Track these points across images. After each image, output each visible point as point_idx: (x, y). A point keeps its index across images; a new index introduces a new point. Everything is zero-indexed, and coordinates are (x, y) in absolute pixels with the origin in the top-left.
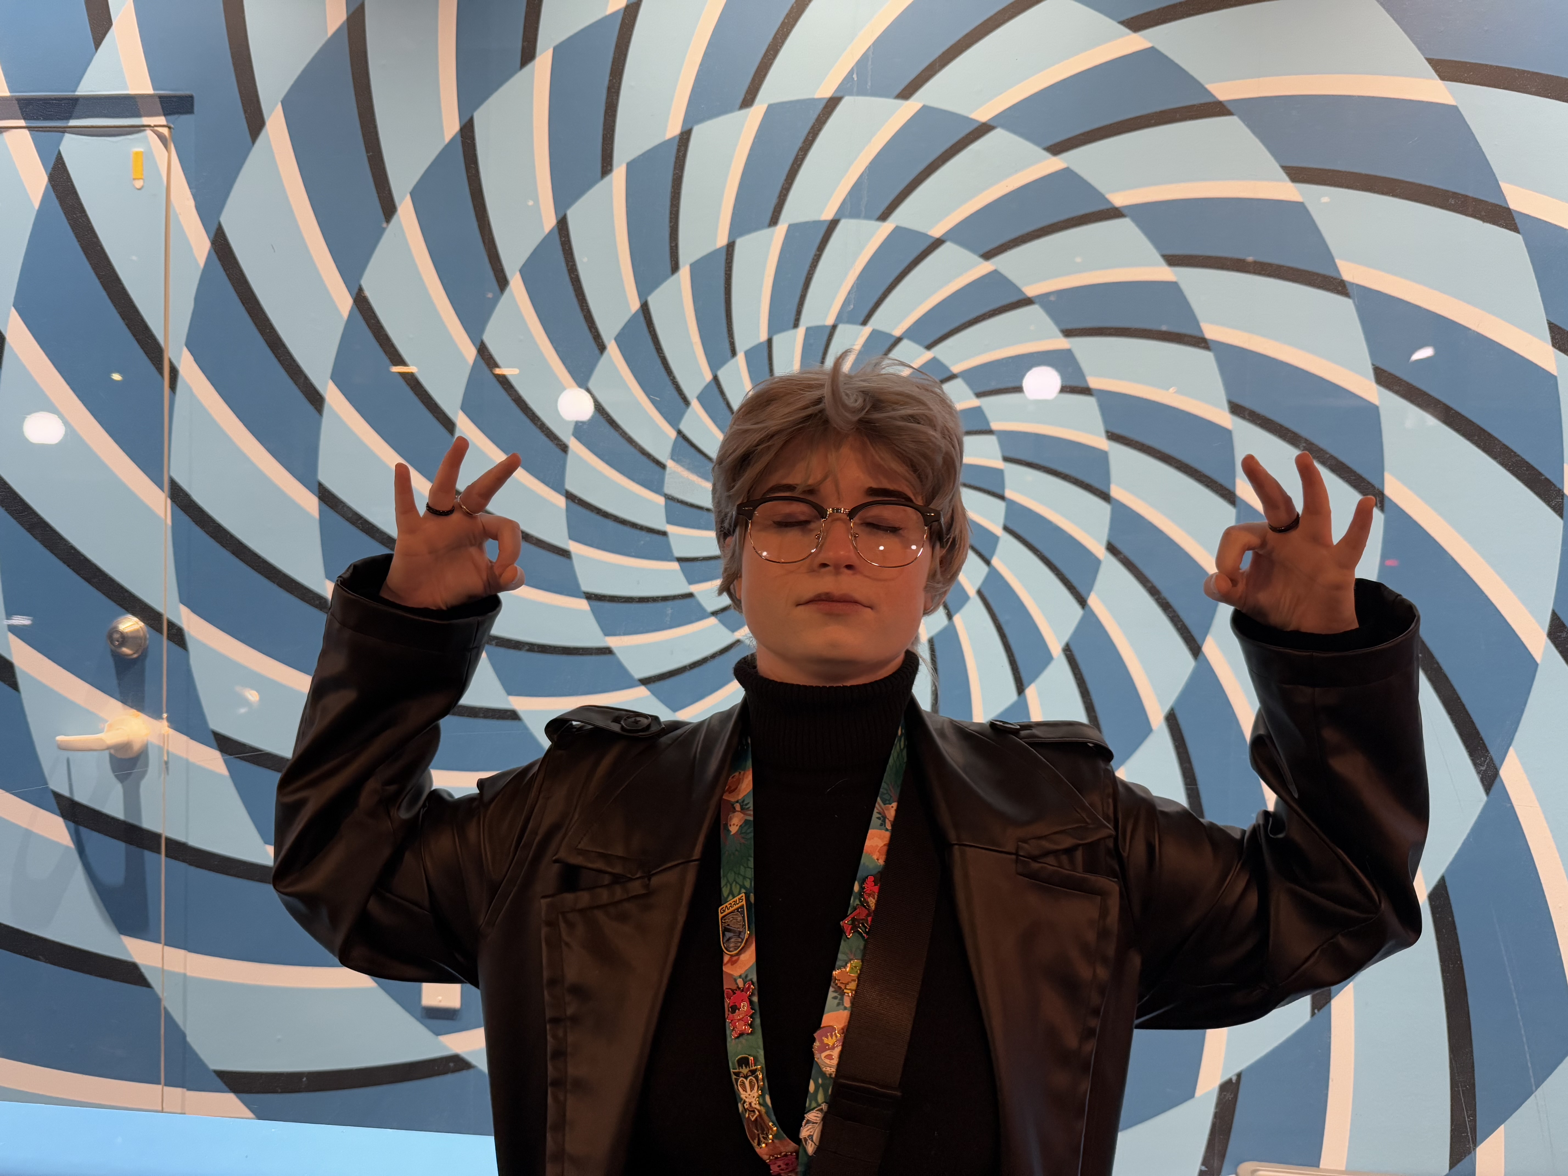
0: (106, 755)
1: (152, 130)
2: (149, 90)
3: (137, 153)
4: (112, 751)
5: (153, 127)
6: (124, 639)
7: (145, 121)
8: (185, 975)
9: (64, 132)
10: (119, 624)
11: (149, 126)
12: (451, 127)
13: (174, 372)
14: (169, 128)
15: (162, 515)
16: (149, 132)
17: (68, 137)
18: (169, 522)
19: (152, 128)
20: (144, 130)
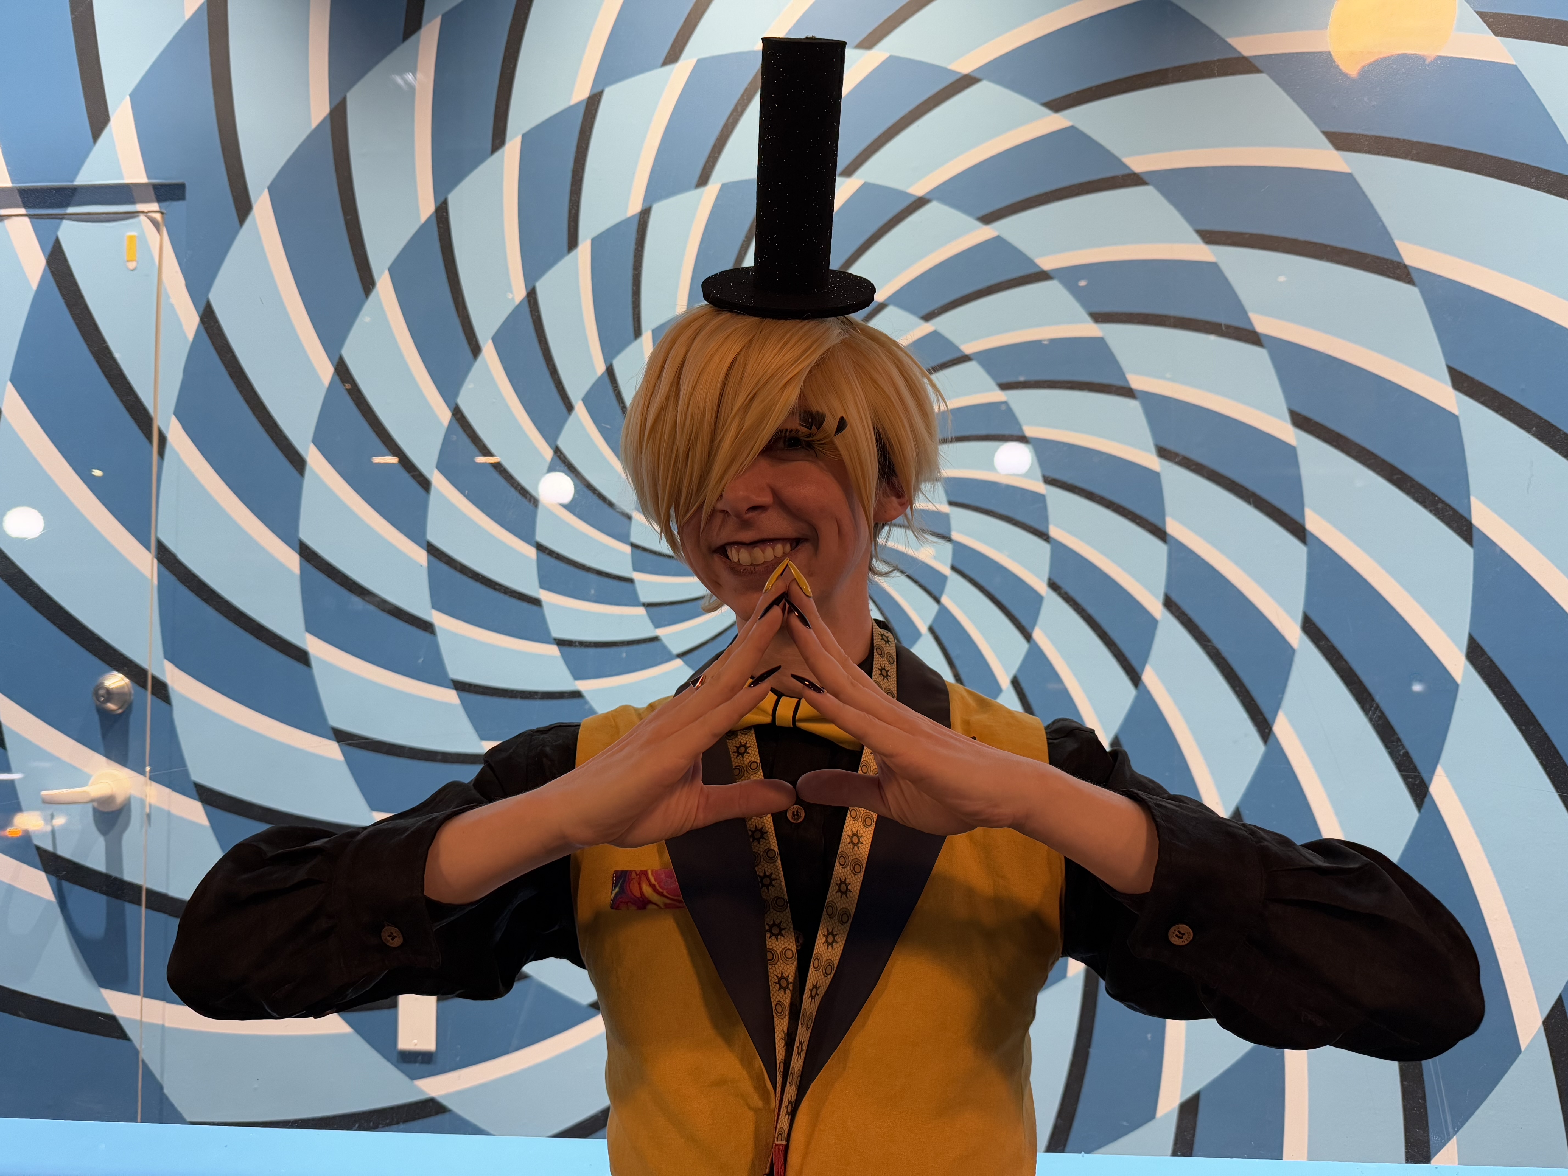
0: (89, 809)
1: (146, 216)
2: (143, 179)
3: (131, 237)
4: (95, 804)
5: (147, 213)
6: (110, 695)
7: (140, 207)
8: (163, 1026)
9: (62, 219)
10: (105, 680)
11: (143, 212)
12: (427, 208)
13: (163, 440)
14: (162, 213)
15: (148, 574)
16: (142, 218)
17: (66, 224)
18: (155, 581)
19: (145, 214)
20: (138, 216)
